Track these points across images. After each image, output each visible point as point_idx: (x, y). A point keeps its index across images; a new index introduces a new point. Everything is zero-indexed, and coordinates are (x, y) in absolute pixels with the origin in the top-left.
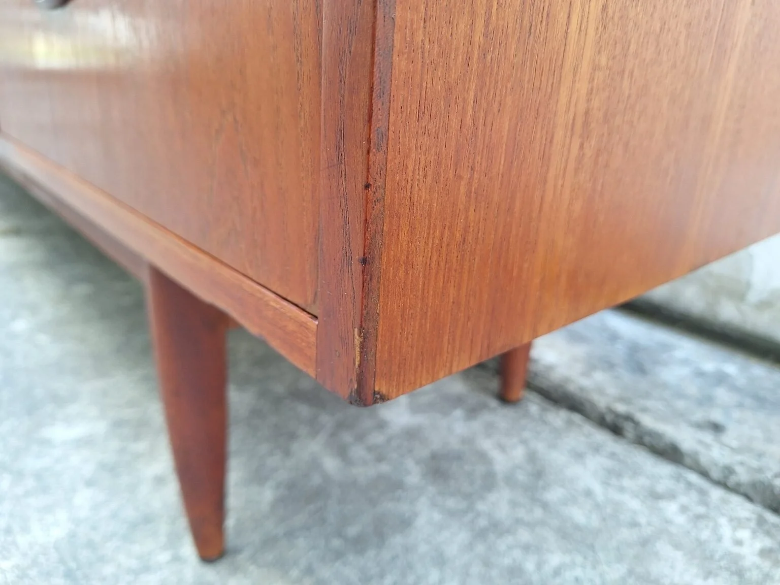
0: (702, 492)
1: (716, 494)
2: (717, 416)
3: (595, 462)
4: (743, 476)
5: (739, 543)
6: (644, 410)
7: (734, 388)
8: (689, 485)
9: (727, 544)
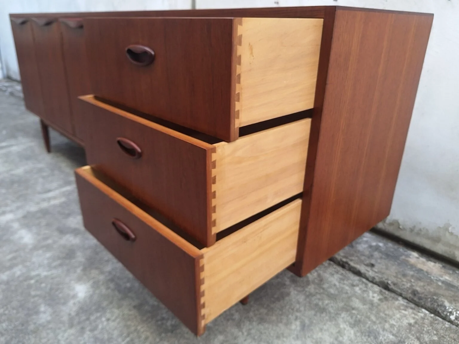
0: (366, 284)
1: (370, 285)
2: (373, 261)
3: (337, 276)
4: (377, 279)
5: (373, 297)
6: (351, 260)
7: (381, 252)
8: (363, 282)
9: (371, 298)
